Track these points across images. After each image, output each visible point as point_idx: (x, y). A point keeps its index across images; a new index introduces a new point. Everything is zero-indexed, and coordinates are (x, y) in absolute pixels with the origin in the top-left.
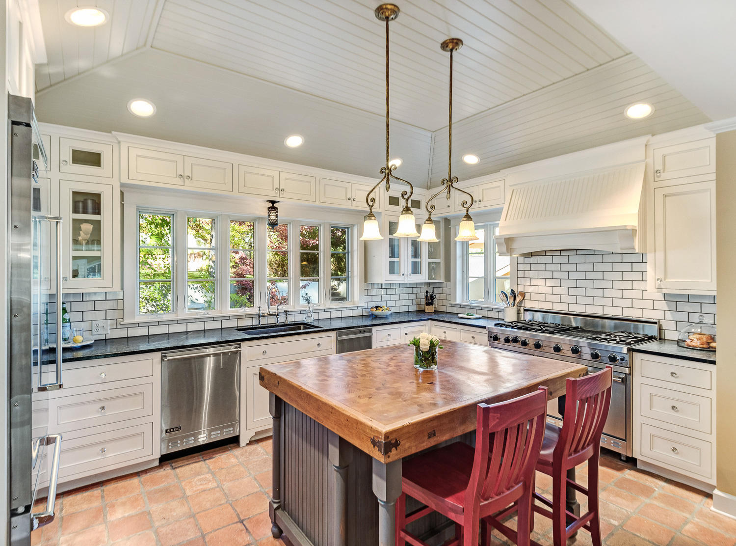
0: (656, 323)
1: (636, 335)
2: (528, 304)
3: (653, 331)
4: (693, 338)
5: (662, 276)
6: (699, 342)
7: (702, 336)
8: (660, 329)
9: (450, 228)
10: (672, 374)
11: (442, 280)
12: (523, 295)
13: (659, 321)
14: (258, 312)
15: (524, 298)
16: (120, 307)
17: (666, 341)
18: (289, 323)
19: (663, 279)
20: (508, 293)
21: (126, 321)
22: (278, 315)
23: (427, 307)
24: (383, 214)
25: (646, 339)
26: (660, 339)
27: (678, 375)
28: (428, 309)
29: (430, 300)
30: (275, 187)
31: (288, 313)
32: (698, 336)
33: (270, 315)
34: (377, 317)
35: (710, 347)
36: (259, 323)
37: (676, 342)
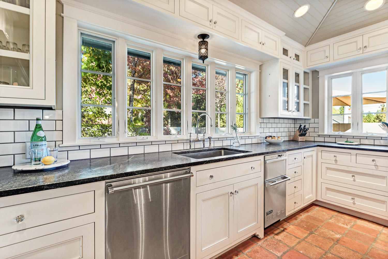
9: (319, 77)
11: (310, 116)
14: (189, 138)
16: (59, 127)
18: (212, 148)
21: (65, 144)
22: (204, 141)
23: (300, 137)
24: (280, 61)
28: (300, 139)
29: (303, 132)
30: (210, 19)
31: (212, 140)
33: (198, 141)
34: (271, 144)
36: (190, 148)
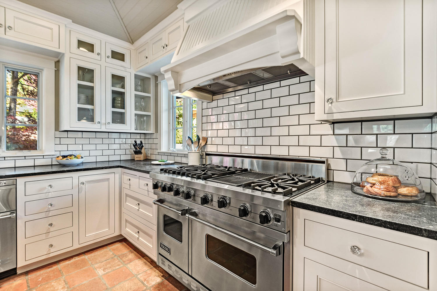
0: (323, 162)
1: (301, 178)
2: (210, 149)
3: (320, 171)
4: (374, 182)
5: (334, 97)
6: (382, 187)
7: (386, 177)
8: (328, 169)
9: (158, 83)
10: (354, 249)
11: (152, 130)
12: (206, 139)
13: (327, 160)
15: (207, 142)
17: (335, 184)
19: (334, 100)
20: (195, 139)
23: (136, 156)
24: (67, 56)
25: (312, 182)
26: (328, 182)
27: (362, 251)
28: (137, 157)
29: (139, 149)
32: (381, 178)
34: (64, 166)
35: (399, 194)
37: (350, 186)
